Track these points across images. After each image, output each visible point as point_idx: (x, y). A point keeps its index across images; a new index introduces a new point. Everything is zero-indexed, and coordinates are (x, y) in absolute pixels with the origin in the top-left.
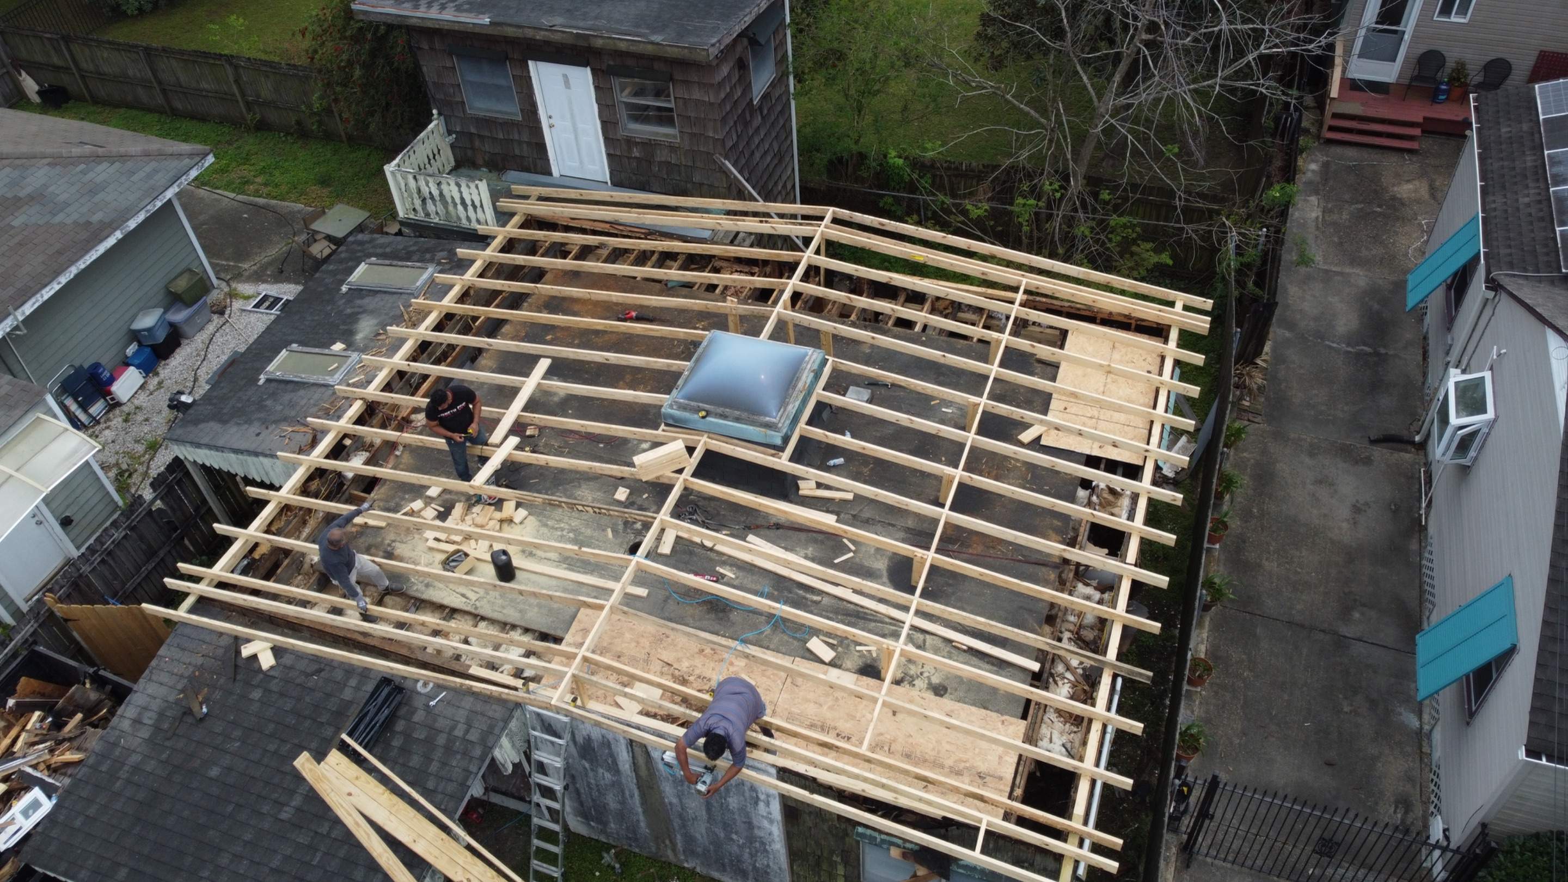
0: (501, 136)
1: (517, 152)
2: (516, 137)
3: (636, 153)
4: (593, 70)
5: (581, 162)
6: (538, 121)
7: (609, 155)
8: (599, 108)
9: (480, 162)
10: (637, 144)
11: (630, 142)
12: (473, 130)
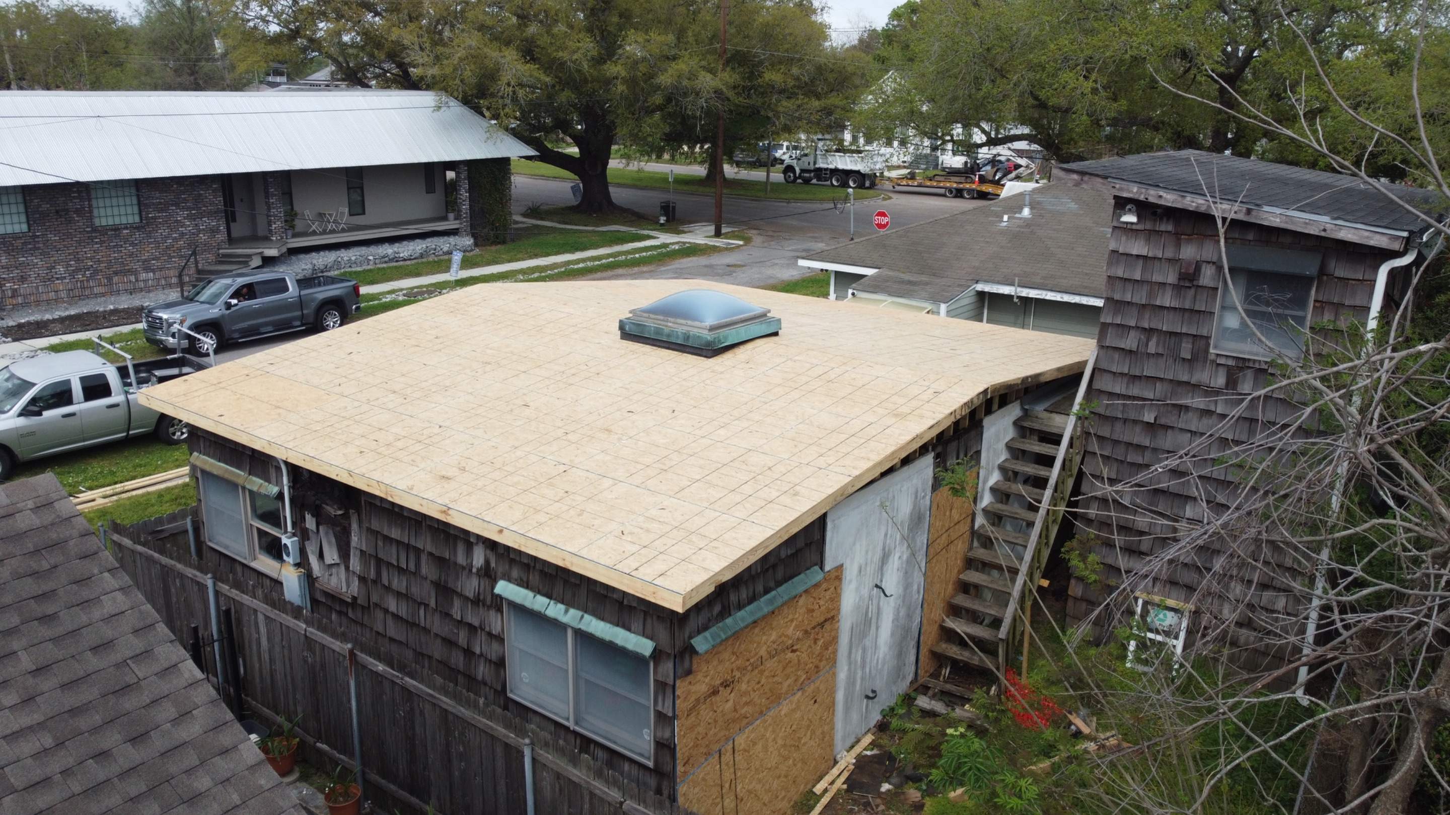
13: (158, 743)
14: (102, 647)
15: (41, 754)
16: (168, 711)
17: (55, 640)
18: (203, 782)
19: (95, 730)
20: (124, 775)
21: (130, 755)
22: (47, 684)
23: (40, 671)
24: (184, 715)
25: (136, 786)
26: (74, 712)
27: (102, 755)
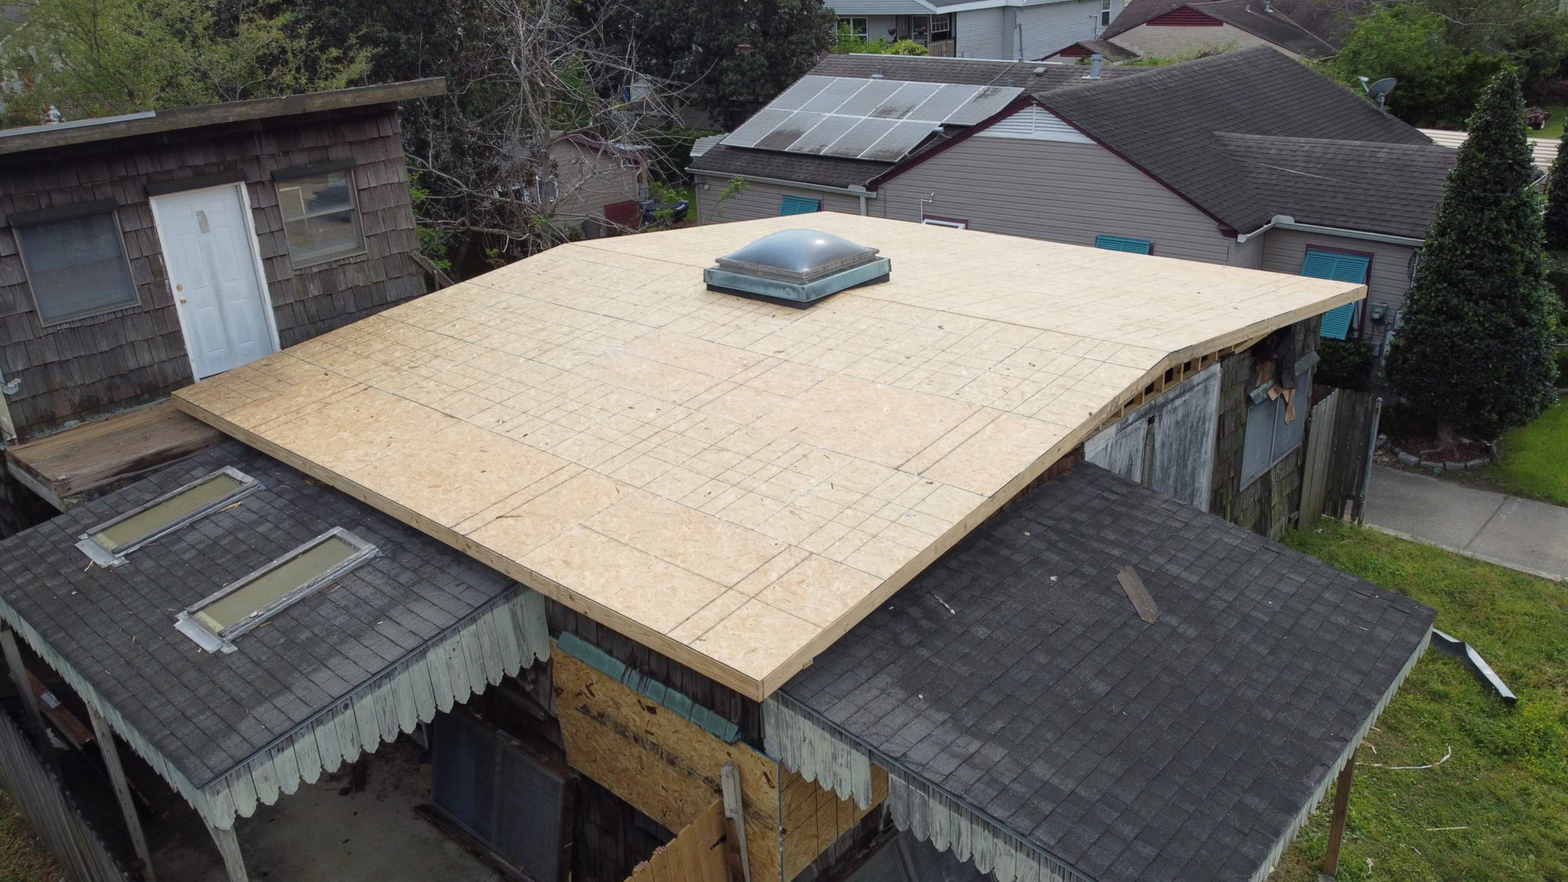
0: (104, 347)
1: (132, 364)
2: (132, 338)
3: (314, 290)
4: (249, 186)
5: (229, 344)
6: (168, 298)
7: (276, 309)
8: (260, 242)
9: (63, 409)
10: (313, 276)
11: (303, 276)
12: (51, 357)
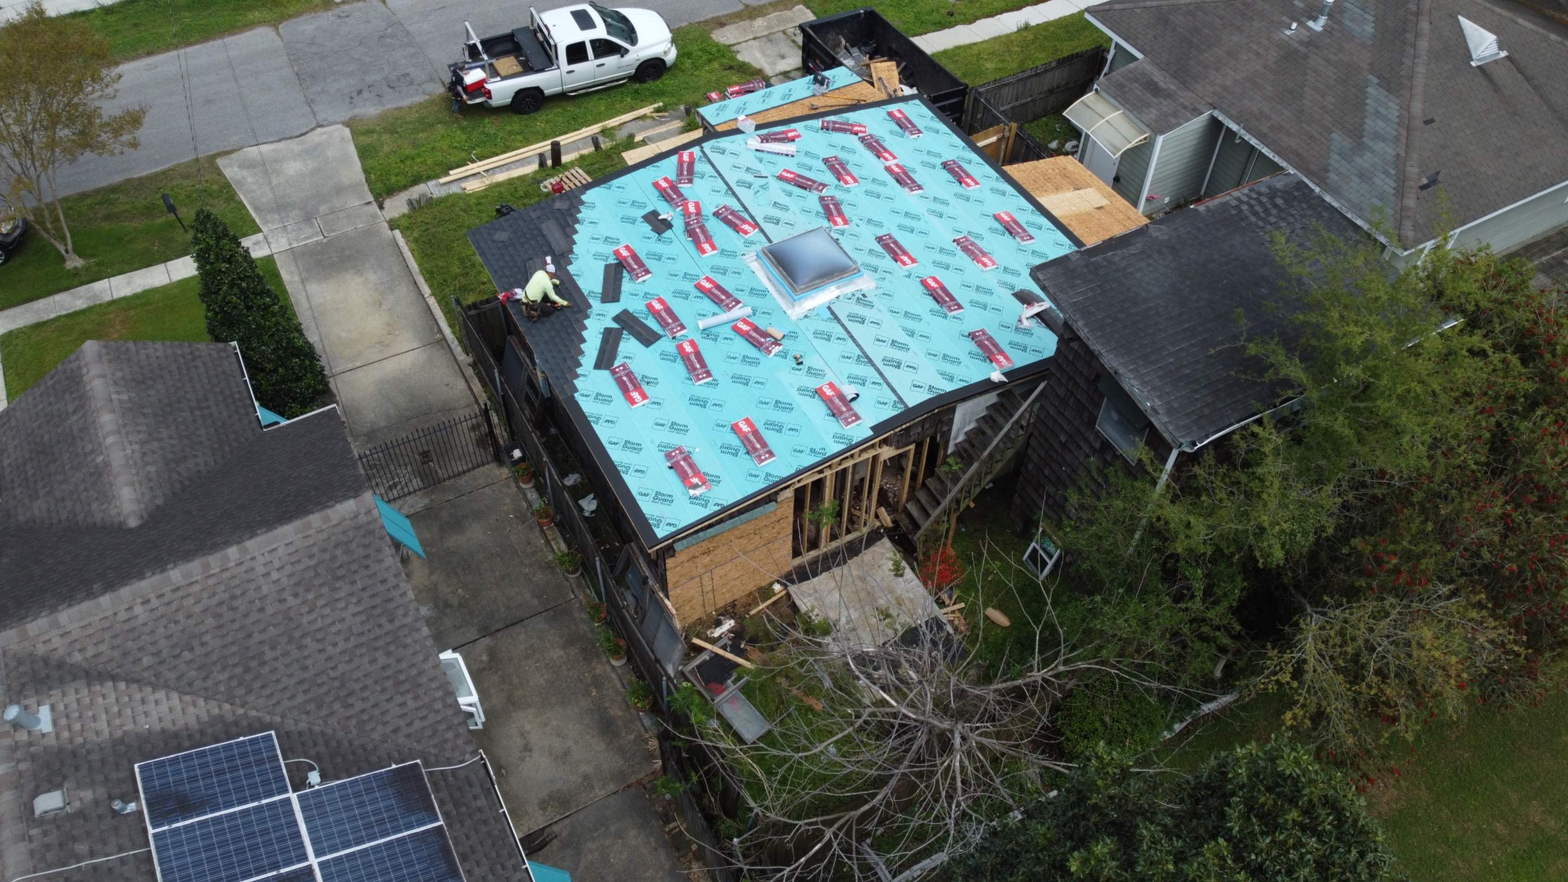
13: (397, 624)
14: (383, 581)
15: (362, 623)
16: (401, 611)
17: (369, 577)
18: (409, 641)
19: (379, 616)
20: (386, 634)
21: (388, 627)
22: (366, 595)
23: (364, 589)
24: (405, 615)
25: (389, 639)
26: (373, 607)
27: (380, 626)
